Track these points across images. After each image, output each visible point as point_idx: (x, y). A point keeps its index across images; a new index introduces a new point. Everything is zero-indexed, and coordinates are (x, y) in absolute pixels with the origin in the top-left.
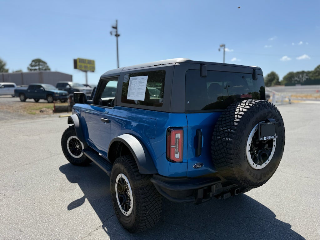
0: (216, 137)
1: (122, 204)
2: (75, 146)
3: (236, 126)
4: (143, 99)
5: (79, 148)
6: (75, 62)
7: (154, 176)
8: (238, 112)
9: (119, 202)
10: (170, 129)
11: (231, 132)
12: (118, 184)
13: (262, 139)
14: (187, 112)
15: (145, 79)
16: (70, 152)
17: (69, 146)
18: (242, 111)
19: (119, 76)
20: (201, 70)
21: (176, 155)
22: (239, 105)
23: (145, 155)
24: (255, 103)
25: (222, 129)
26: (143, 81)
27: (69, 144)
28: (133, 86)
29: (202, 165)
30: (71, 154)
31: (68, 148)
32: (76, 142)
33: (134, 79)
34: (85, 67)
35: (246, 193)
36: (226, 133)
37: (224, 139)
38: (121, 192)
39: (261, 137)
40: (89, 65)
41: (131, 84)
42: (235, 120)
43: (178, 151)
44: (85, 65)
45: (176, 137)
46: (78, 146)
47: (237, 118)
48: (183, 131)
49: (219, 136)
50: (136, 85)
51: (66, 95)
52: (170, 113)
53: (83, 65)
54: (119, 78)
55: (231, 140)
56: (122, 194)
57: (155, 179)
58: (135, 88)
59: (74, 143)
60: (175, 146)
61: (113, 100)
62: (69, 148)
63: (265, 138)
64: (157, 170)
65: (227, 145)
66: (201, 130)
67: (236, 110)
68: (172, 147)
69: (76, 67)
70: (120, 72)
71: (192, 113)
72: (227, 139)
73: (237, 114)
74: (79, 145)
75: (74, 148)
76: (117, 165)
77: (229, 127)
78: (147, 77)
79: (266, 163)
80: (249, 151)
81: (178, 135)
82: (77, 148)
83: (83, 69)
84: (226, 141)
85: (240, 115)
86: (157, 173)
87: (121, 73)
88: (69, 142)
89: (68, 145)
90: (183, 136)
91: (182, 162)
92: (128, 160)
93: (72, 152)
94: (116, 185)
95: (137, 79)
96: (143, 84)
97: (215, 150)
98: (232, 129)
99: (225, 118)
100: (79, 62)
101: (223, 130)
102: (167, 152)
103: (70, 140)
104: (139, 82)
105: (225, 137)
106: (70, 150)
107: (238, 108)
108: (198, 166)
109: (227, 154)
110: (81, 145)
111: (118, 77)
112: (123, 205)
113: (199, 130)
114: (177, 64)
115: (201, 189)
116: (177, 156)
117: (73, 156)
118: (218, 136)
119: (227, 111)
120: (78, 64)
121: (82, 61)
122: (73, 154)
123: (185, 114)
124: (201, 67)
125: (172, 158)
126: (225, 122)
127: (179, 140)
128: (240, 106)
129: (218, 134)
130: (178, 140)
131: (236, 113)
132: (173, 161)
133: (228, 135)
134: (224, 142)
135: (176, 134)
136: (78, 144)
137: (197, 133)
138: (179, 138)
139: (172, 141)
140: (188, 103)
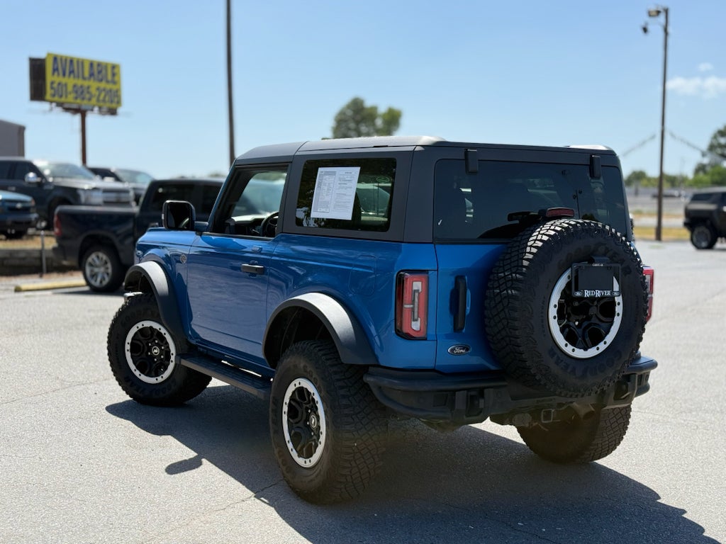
0: (492, 291)
1: (298, 449)
2: (150, 349)
3: (525, 267)
4: (347, 215)
5: (160, 355)
6: (37, 69)
7: (371, 369)
8: (533, 242)
9: (290, 446)
10: (402, 273)
11: (517, 280)
12: (290, 406)
13: (578, 294)
14: (436, 241)
15: (353, 173)
16: (133, 367)
17: (132, 351)
18: (541, 240)
19: (292, 162)
20: (466, 159)
21: (413, 323)
22: (539, 230)
23: (352, 330)
24: (567, 225)
25: (502, 275)
26: (349, 179)
27: (132, 344)
28: (326, 188)
29: (467, 350)
30: (137, 373)
31: (128, 355)
32: (152, 337)
33: (327, 173)
34: (80, 92)
35: (601, 462)
36: (509, 281)
37: (505, 292)
38: (297, 423)
39: (577, 290)
40: (94, 85)
41: (320, 183)
42: (526, 257)
43: (418, 317)
44: (80, 82)
45: (415, 288)
46: (156, 351)
47: (530, 253)
48: (428, 278)
49: (498, 287)
50: (332, 185)
51: (26, 210)
52: (403, 242)
53: (70, 82)
54: (289, 168)
55: (516, 292)
56: (298, 427)
57: (372, 375)
58: (331, 191)
59: (144, 342)
60: (412, 306)
61: (263, 222)
62: (132, 357)
63: (587, 294)
64: (376, 358)
65: (509, 303)
66: (466, 278)
67: (531, 239)
68: (406, 306)
69: (38, 93)
70: (293, 154)
71: (447, 244)
72: (509, 291)
73: (531, 246)
74: (160, 346)
75: (144, 355)
76: (289, 361)
77: (514, 270)
78: (358, 169)
79: (598, 349)
80: (555, 317)
81: (417, 285)
82: (152, 357)
83: (70, 99)
84: (508, 296)
85: (536, 247)
86: (376, 363)
87: (294, 156)
88: (133, 339)
89: (128, 347)
90: (427, 287)
91: (426, 339)
92: (314, 346)
93: (138, 368)
94: (285, 408)
95: (334, 173)
96: (349, 184)
97: (491, 316)
98: (519, 273)
99: (510, 253)
100: (55, 70)
101: (505, 276)
102: (395, 319)
103: (136, 334)
104: (340, 179)
105: (507, 290)
106: (134, 363)
107: (535, 234)
108: (458, 351)
109: (510, 321)
110: (168, 347)
111: (287, 166)
112: (302, 448)
113: (462, 277)
114: (418, 149)
115: (462, 392)
116: (416, 326)
117: (144, 378)
118: (496, 288)
119: (516, 241)
120: (50, 77)
121: (68, 66)
122: (142, 372)
123: (433, 245)
124: (466, 153)
125: (405, 330)
126: (509, 261)
127: (419, 293)
128: (539, 232)
129: (496, 284)
130: (417, 294)
131: (529, 244)
132: (408, 337)
133: (512, 284)
134: (505, 297)
135: (414, 283)
136: (157, 344)
137: (456, 283)
138: (420, 291)
139: (407, 296)
140: (439, 224)
